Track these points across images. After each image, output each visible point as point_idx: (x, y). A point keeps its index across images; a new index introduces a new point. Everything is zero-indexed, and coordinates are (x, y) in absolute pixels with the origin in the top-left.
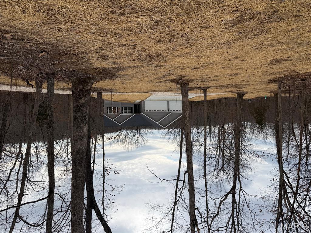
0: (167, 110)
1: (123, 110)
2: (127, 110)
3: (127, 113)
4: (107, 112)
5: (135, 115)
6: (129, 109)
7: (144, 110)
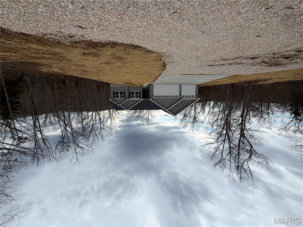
0: (179, 96)
1: (131, 94)
2: (135, 95)
3: (135, 98)
4: (114, 98)
5: (143, 100)
6: (137, 93)
7: (152, 96)
